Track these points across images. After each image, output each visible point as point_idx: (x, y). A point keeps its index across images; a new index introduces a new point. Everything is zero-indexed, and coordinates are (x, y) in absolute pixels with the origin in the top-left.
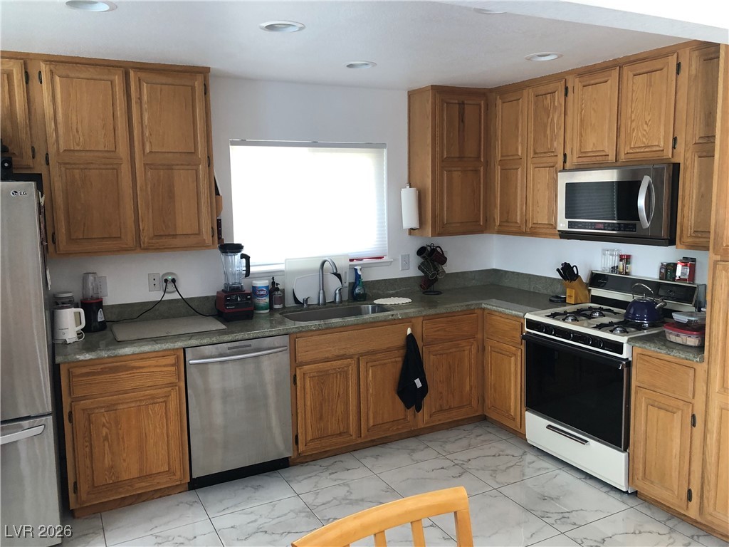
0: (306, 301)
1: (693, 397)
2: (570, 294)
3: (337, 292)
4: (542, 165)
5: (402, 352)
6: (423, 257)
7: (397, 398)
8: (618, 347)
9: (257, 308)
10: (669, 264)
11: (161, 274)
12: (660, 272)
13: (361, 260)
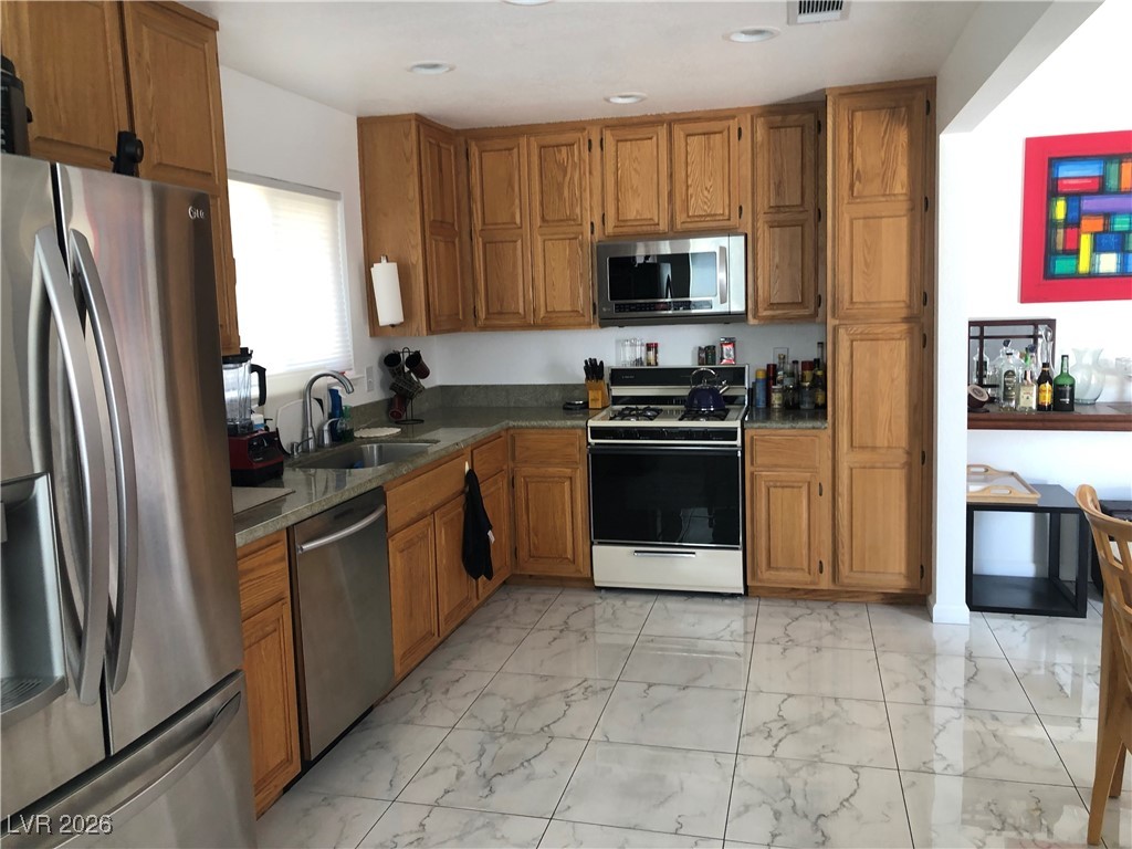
2: (595, 397)
3: (326, 428)
4: (556, 237)
10: (708, 347)
12: (699, 357)
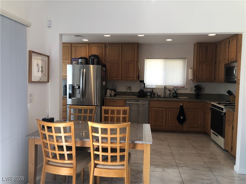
0: (160, 95)
1: (233, 122)
3: (169, 94)
4: (224, 63)
5: (179, 109)
6: (196, 88)
7: (177, 121)
8: (222, 109)
9: (147, 95)
11: (128, 86)
13: (178, 87)
